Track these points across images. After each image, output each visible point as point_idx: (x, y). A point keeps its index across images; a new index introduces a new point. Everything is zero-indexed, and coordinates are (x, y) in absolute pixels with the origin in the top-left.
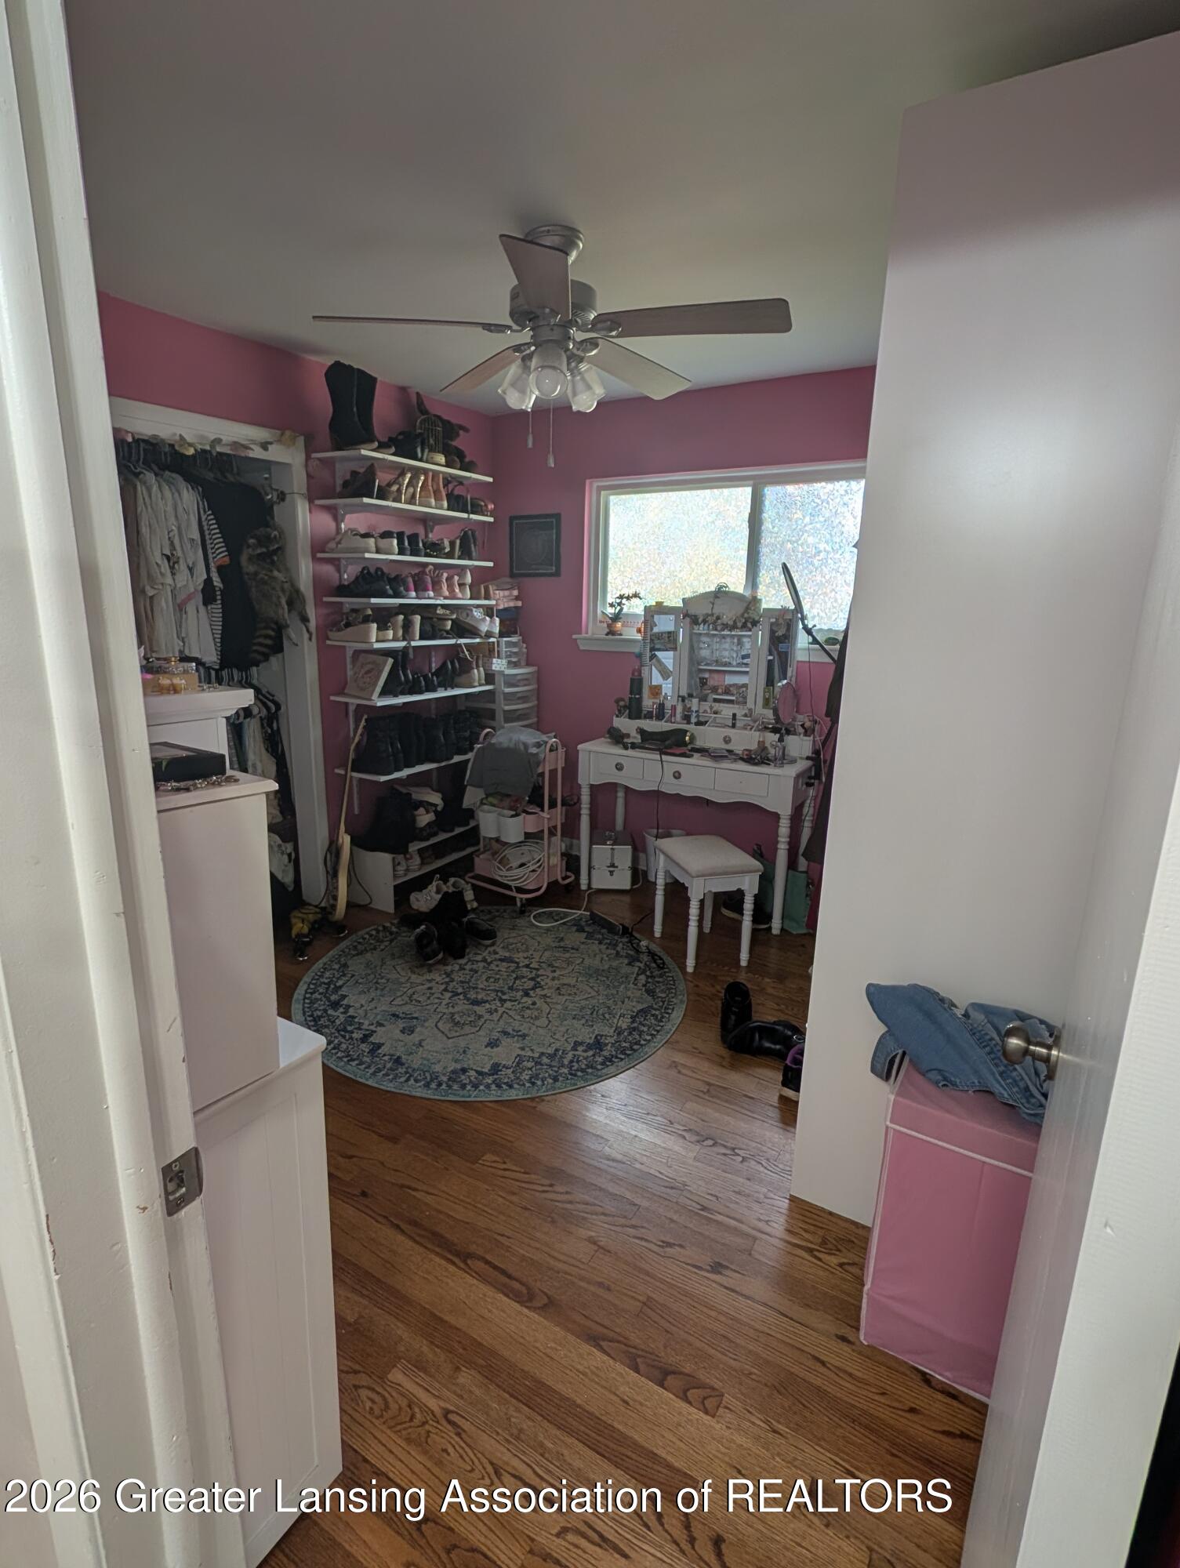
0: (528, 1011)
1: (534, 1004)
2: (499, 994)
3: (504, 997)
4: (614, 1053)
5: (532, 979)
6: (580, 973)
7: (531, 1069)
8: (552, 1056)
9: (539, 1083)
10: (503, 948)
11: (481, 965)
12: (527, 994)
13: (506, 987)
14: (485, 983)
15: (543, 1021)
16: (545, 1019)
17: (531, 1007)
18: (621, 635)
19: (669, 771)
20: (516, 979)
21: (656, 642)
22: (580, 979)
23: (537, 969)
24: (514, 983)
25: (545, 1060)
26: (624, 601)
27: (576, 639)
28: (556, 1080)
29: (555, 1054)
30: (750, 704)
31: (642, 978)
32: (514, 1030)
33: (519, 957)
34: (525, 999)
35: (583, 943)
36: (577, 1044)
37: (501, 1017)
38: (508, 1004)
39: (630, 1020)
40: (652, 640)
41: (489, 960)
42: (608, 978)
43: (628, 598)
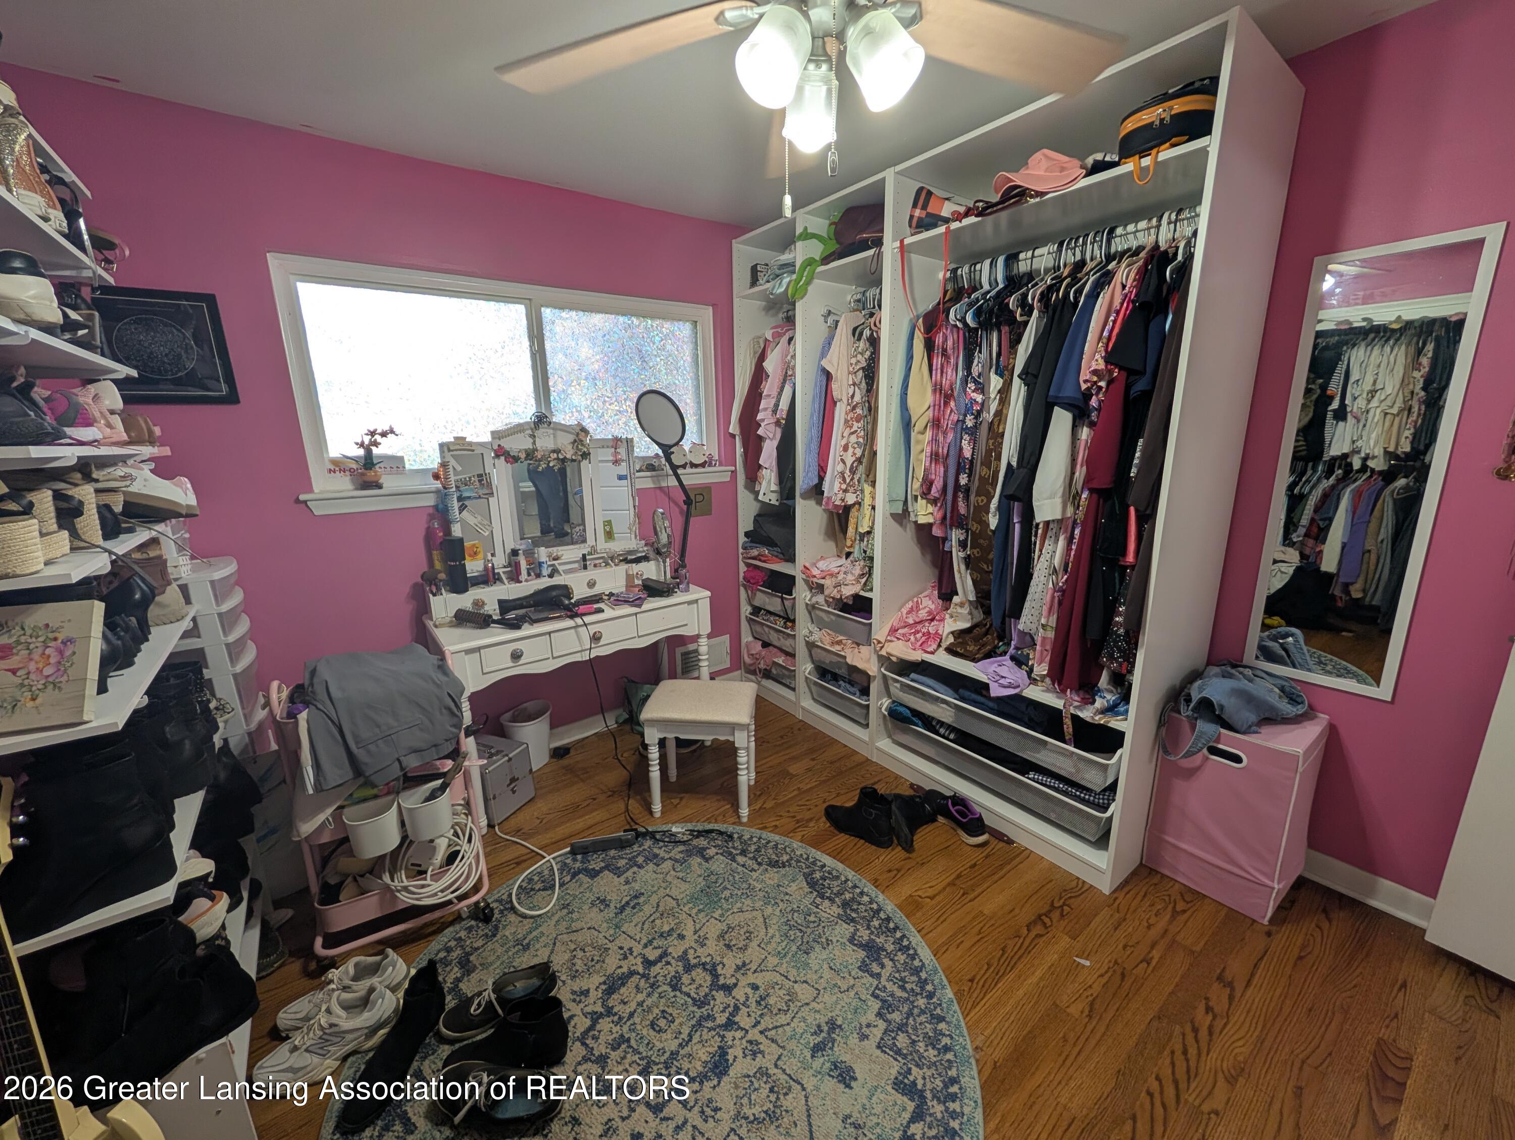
0: (771, 1001)
1: (755, 987)
2: (710, 1024)
3: (721, 1019)
4: (892, 940)
5: (688, 968)
6: (700, 911)
7: (914, 1042)
8: (887, 1006)
9: (946, 1041)
10: (573, 978)
11: (605, 1024)
12: (728, 989)
13: (695, 1009)
14: (669, 1035)
15: (804, 993)
16: (796, 986)
17: (762, 991)
18: (380, 487)
19: (585, 634)
20: (674, 988)
21: (463, 488)
22: (716, 915)
23: (665, 954)
24: (689, 995)
25: (896, 1017)
26: (378, 438)
27: (305, 502)
28: (941, 1019)
29: (884, 1001)
30: (590, 541)
31: (740, 859)
32: (815, 1033)
33: (612, 963)
34: (739, 994)
35: (627, 882)
36: (864, 967)
37: (773, 1041)
38: (743, 1019)
39: (827, 901)
40: (457, 487)
41: (599, 1008)
42: (725, 888)
43: (384, 434)
